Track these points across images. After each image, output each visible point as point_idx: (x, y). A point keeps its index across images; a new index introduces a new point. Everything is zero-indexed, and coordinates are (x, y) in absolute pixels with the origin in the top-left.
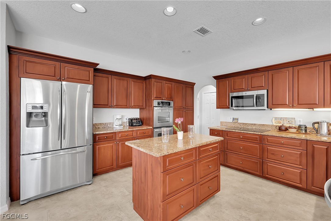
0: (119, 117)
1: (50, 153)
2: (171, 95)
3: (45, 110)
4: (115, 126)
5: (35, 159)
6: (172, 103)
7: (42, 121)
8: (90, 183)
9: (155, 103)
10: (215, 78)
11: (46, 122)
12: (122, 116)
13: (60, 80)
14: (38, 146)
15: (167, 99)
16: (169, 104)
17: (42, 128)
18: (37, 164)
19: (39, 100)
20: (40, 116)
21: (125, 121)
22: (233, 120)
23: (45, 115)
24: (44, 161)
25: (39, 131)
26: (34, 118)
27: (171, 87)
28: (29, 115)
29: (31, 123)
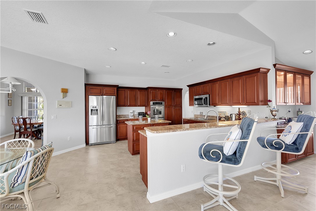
0: (131, 111)
1: (99, 126)
2: (162, 98)
3: (97, 108)
4: (130, 117)
5: (94, 128)
6: (163, 103)
7: (96, 113)
8: (115, 142)
9: (151, 103)
10: (188, 86)
11: (97, 113)
12: (134, 111)
13: (102, 95)
14: (95, 123)
15: (160, 100)
16: (161, 103)
17: (96, 116)
18: (95, 130)
19: (95, 104)
20: (95, 111)
21: (136, 114)
22: (200, 113)
23: (97, 110)
24: (97, 129)
25: (95, 117)
26: (93, 112)
27: (162, 93)
28: (92, 110)
29: (92, 113)
